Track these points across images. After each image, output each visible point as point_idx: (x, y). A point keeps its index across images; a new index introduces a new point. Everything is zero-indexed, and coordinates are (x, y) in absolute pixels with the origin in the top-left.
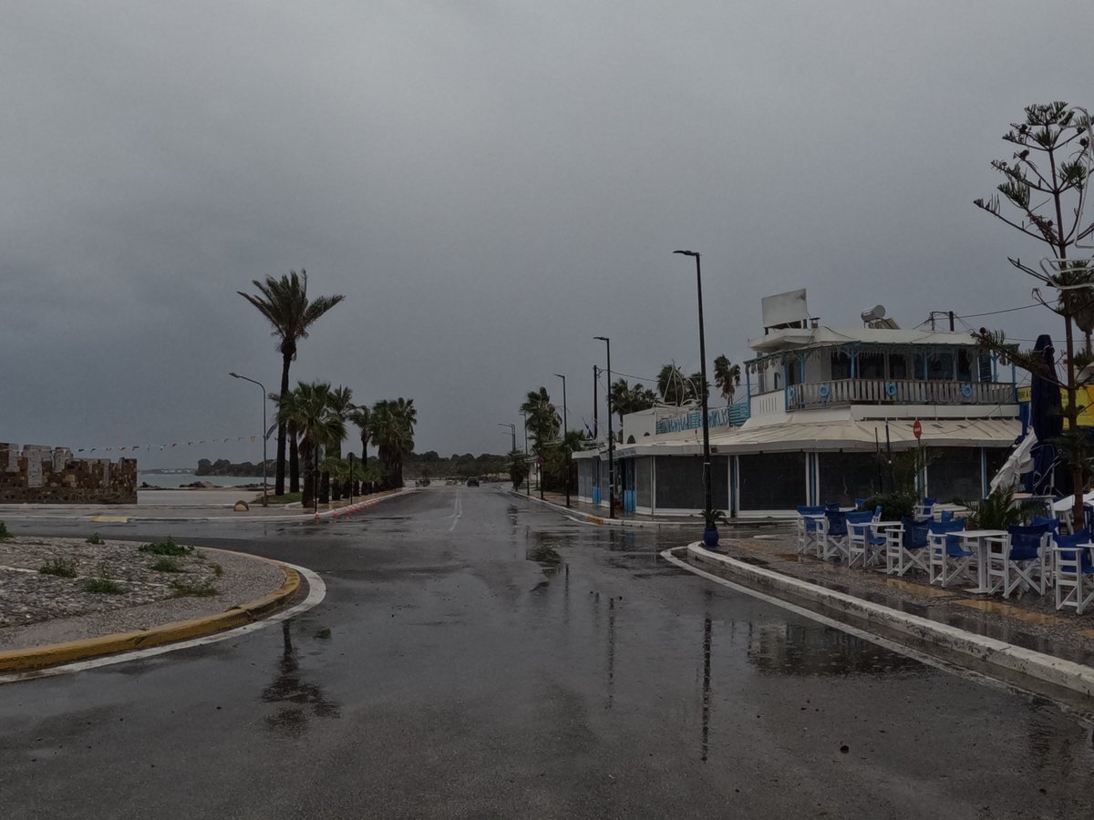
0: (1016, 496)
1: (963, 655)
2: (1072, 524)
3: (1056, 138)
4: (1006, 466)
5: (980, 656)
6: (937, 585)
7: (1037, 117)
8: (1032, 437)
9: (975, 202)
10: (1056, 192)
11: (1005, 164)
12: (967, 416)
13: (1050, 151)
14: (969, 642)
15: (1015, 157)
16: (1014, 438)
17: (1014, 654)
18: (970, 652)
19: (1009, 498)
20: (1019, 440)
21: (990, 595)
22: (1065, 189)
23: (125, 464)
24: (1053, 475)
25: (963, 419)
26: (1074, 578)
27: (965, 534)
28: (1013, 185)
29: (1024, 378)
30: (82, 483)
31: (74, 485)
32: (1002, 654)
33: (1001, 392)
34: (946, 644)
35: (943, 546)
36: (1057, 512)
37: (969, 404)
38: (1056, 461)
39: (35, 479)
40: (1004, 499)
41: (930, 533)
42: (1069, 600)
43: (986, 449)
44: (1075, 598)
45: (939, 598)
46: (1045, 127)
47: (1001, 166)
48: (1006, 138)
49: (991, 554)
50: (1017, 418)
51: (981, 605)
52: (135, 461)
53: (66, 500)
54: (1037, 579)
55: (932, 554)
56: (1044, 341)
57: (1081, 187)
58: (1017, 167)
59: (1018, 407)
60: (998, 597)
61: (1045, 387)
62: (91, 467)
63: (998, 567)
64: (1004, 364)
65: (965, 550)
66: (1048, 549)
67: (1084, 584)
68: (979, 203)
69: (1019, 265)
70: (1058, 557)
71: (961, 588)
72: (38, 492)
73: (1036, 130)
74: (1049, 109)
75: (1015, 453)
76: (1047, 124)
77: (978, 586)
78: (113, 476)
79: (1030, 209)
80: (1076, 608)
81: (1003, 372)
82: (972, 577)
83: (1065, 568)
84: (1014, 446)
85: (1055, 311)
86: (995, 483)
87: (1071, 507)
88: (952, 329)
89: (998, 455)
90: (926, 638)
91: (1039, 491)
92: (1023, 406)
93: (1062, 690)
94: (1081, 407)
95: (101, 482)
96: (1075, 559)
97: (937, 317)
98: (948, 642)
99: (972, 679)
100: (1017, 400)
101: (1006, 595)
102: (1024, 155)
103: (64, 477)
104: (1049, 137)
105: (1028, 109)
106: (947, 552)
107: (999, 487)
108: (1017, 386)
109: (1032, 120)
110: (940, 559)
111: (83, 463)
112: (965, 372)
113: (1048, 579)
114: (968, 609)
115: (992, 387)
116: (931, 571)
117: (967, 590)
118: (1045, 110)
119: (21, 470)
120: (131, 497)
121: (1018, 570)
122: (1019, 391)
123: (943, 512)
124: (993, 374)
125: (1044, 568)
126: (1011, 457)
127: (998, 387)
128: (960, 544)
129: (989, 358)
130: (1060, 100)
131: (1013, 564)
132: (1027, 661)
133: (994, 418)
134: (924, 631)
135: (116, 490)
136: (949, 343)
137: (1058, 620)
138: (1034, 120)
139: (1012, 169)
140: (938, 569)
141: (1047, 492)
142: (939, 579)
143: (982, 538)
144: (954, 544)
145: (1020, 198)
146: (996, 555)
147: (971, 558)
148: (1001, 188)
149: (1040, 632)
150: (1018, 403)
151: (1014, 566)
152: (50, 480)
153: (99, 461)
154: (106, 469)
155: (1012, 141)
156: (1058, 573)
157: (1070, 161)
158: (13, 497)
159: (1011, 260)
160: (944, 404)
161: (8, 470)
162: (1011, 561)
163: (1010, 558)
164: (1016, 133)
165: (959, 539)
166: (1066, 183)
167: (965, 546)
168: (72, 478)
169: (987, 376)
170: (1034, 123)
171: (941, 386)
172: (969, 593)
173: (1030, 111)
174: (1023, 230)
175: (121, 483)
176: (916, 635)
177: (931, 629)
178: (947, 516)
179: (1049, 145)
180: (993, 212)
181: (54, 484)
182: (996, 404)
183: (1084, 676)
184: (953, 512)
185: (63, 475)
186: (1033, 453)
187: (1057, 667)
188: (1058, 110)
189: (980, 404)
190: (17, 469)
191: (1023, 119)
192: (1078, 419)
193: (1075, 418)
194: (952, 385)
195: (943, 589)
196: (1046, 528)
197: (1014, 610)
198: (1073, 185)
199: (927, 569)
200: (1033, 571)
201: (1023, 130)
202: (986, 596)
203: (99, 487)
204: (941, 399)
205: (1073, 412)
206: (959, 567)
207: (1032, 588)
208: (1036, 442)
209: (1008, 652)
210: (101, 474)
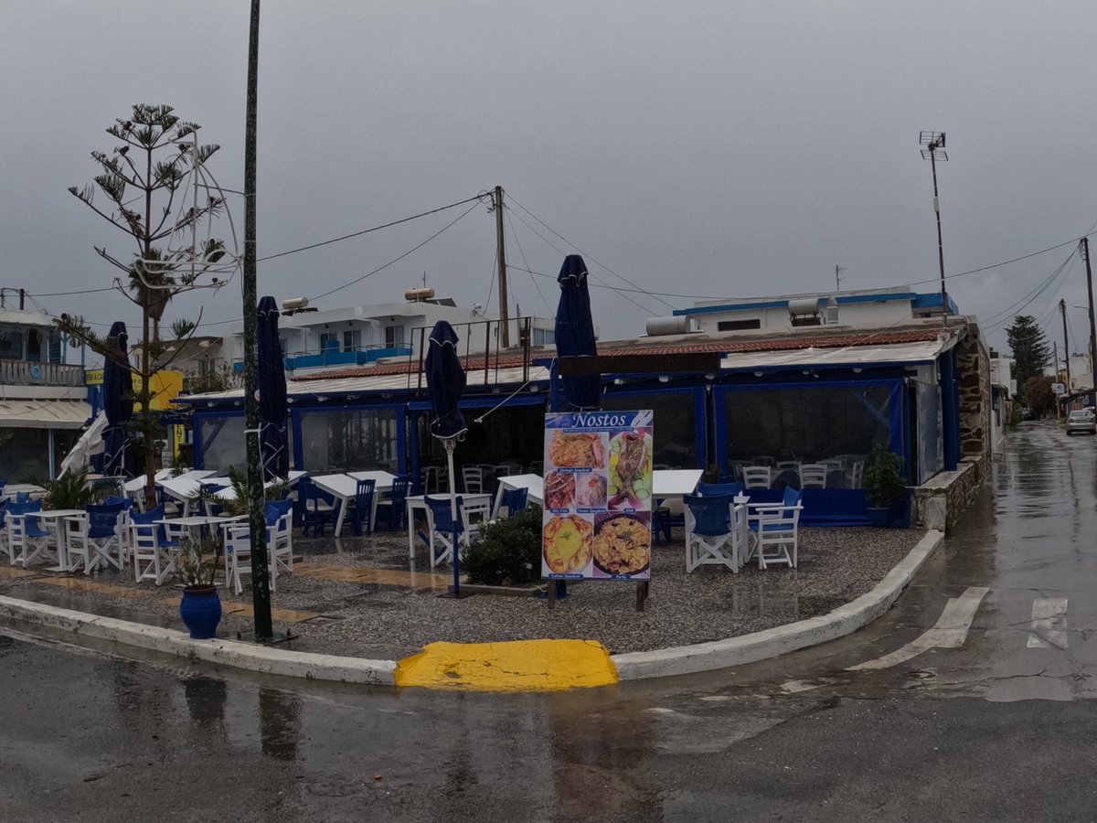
0: (89, 477)
1: (54, 630)
2: (144, 503)
3: (156, 140)
4: (76, 448)
5: (71, 629)
6: (18, 566)
7: (143, 116)
8: (102, 419)
9: (69, 189)
10: (149, 190)
11: (104, 156)
12: (35, 397)
13: (149, 150)
14: (59, 617)
15: (115, 151)
16: (85, 420)
17: (104, 624)
18: (61, 627)
19: (82, 479)
20: (90, 422)
21: (72, 573)
22: (157, 188)
24: (123, 457)
25: (31, 400)
26: (152, 553)
27: (42, 514)
28: (110, 178)
29: (96, 362)
32: (92, 625)
33: (70, 373)
34: (36, 621)
35: (22, 527)
36: (128, 492)
37: (37, 385)
38: (126, 444)
40: (78, 480)
41: (8, 514)
42: (148, 573)
43: (54, 430)
44: (153, 571)
45: (22, 578)
46: (148, 127)
47: (100, 158)
48: (110, 131)
49: (70, 533)
50: (84, 400)
51: (63, 582)
54: (115, 556)
55: (11, 535)
56: (118, 328)
57: (173, 189)
58: (115, 161)
59: (86, 389)
60: (79, 573)
61: (117, 373)
63: (78, 545)
64: (74, 346)
65: (44, 530)
66: (124, 527)
67: (162, 558)
68: (73, 191)
69: (104, 254)
70: (135, 533)
71: (43, 567)
73: (140, 128)
74: (155, 110)
75: (85, 435)
76: (150, 125)
77: (58, 565)
79: (122, 202)
80: (155, 580)
81: (72, 354)
82: (52, 557)
83: (141, 543)
84: (84, 428)
85: (135, 301)
86: (65, 464)
87: (142, 486)
88: (22, 308)
89: (67, 437)
90: (16, 617)
91: (110, 472)
92: (92, 388)
93: (154, 654)
94: (154, 393)
96: (151, 535)
97: (8, 294)
98: (37, 618)
99: (68, 650)
100: (85, 382)
101: (87, 571)
102: (124, 151)
104: (150, 136)
105: (136, 107)
106: (26, 533)
107: (69, 469)
108: (86, 369)
109: (137, 118)
110: (20, 539)
112: (34, 351)
113: (125, 555)
114: (51, 586)
115: (61, 369)
116: (11, 553)
117: (49, 569)
118: (150, 110)
121: (97, 547)
122: (87, 373)
123: (19, 493)
124: (62, 354)
125: (121, 544)
126: (81, 439)
127: (67, 368)
128: (39, 524)
129: (60, 339)
130: (168, 104)
131: (92, 542)
132: (117, 630)
133: (62, 400)
134: (13, 610)
136: (21, 322)
137: (139, 592)
138: (139, 118)
139: (110, 161)
140: (17, 550)
141: (118, 473)
142: (19, 559)
143: (61, 518)
144: (32, 524)
145: (114, 190)
146: (75, 534)
147: (50, 537)
148: (98, 180)
149: (125, 603)
150: (86, 385)
151: (93, 544)
155: (115, 134)
156: (136, 548)
157: (166, 161)
159: (97, 249)
160: (12, 384)
162: (90, 539)
163: (89, 536)
164: (120, 128)
165: (38, 519)
166: (159, 183)
167: (43, 526)
169: (56, 358)
170: (138, 121)
171: (10, 365)
172: (50, 572)
173: (137, 110)
174: (112, 221)
176: (6, 614)
177: (20, 608)
178: (23, 498)
179: (149, 145)
180: (86, 201)
182: (64, 385)
183: (172, 638)
184: (28, 493)
186: (104, 436)
187: (146, 633)
188: (164, 113)
189: (49, 385)
191: (129, 116)
192: (150, 404)
193: (148, 402)
194: (21, 365)
195: (25, 569)
196: (122, 506)
197: (96, 585)
198: (166, 185)
199: (6, 551)
200: (112, 548)
201: (127, 126)
202: (68, 574)
204: (10, 379)
205: (145, 397)
206: (39, 548)
207: (111, 564)
208: (107, 424)
209: (98, 623)
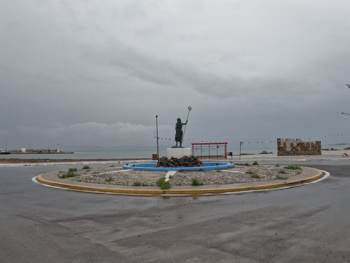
23: (317, 143)
30: (302, 149)
31: (300, 150)
39: (288, 149)
52: (320, 142)
53: (297, 154)
62: (305, 144)
72: (289, 152)
78: (313, 147)
95: (309, 149)
103: (297, 148)
111: (303, 143)
119: (284, 146)
120: (319, 153)
135: (314, 151)
152: (293, 149)
153: (308, 142)
154: (310, 145)
158: (282, 154)
161: (280, 146)
168: (299, 148)
175: (316, 149)
181: (294, 150)
185: (296, 147)
190: (283, 146)
203: (308, 150)
210: (309, 146)
